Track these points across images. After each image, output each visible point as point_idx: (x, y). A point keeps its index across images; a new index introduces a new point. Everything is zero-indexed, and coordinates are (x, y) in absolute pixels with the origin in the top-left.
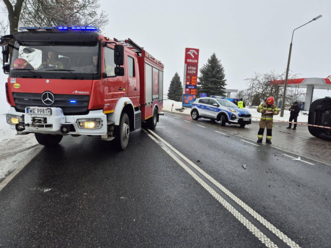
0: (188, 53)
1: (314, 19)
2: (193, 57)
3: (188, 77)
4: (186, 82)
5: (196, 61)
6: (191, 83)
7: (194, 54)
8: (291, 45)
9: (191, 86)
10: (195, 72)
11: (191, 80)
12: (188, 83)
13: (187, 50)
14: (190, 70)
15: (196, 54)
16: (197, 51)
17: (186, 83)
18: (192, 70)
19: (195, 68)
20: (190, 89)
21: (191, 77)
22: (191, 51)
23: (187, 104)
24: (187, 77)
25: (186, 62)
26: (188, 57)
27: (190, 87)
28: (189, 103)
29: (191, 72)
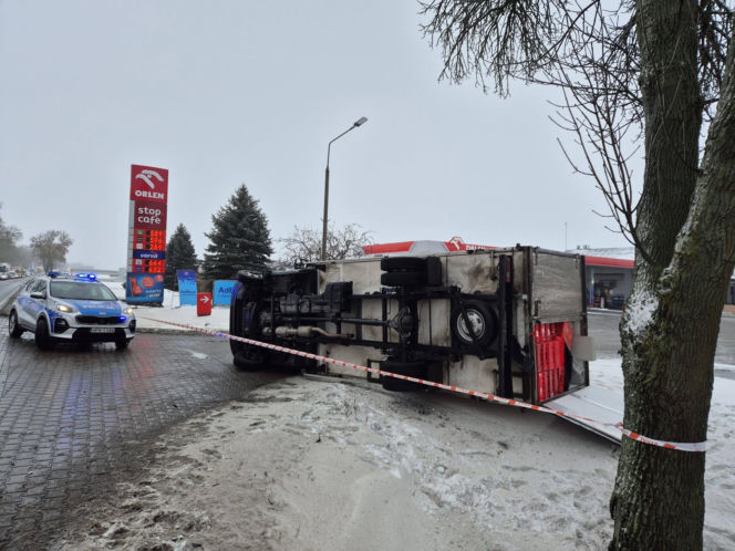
0: (138, 176)
1: (357, 125)
2: (152, 185)
3: (140, 232)
4: (135, 242)
5: (161, 196)
6: (148, 246)
7: (153, 179)
8: (327, 172)
9: (149, 252)
10: (158, 221)
11: (148, 240)
12: (140, 246)
13: (136, 169)
14: (144, 215)
15: (160, 179)
16: (164, 173)
17: (135, 246)
18: (150, 216)
19: (157, 212)
20: (147, 261)
21: (148, 233)
22: (144, 172)
23: (137, 295)
24: (135, 232)
25: (133, 197)
26: (137, 184)
27: (146, 256)
28: (143, 295)
29: (147, 220)
